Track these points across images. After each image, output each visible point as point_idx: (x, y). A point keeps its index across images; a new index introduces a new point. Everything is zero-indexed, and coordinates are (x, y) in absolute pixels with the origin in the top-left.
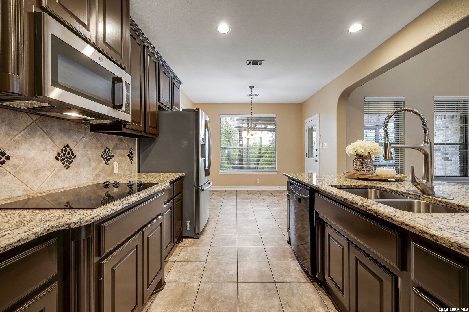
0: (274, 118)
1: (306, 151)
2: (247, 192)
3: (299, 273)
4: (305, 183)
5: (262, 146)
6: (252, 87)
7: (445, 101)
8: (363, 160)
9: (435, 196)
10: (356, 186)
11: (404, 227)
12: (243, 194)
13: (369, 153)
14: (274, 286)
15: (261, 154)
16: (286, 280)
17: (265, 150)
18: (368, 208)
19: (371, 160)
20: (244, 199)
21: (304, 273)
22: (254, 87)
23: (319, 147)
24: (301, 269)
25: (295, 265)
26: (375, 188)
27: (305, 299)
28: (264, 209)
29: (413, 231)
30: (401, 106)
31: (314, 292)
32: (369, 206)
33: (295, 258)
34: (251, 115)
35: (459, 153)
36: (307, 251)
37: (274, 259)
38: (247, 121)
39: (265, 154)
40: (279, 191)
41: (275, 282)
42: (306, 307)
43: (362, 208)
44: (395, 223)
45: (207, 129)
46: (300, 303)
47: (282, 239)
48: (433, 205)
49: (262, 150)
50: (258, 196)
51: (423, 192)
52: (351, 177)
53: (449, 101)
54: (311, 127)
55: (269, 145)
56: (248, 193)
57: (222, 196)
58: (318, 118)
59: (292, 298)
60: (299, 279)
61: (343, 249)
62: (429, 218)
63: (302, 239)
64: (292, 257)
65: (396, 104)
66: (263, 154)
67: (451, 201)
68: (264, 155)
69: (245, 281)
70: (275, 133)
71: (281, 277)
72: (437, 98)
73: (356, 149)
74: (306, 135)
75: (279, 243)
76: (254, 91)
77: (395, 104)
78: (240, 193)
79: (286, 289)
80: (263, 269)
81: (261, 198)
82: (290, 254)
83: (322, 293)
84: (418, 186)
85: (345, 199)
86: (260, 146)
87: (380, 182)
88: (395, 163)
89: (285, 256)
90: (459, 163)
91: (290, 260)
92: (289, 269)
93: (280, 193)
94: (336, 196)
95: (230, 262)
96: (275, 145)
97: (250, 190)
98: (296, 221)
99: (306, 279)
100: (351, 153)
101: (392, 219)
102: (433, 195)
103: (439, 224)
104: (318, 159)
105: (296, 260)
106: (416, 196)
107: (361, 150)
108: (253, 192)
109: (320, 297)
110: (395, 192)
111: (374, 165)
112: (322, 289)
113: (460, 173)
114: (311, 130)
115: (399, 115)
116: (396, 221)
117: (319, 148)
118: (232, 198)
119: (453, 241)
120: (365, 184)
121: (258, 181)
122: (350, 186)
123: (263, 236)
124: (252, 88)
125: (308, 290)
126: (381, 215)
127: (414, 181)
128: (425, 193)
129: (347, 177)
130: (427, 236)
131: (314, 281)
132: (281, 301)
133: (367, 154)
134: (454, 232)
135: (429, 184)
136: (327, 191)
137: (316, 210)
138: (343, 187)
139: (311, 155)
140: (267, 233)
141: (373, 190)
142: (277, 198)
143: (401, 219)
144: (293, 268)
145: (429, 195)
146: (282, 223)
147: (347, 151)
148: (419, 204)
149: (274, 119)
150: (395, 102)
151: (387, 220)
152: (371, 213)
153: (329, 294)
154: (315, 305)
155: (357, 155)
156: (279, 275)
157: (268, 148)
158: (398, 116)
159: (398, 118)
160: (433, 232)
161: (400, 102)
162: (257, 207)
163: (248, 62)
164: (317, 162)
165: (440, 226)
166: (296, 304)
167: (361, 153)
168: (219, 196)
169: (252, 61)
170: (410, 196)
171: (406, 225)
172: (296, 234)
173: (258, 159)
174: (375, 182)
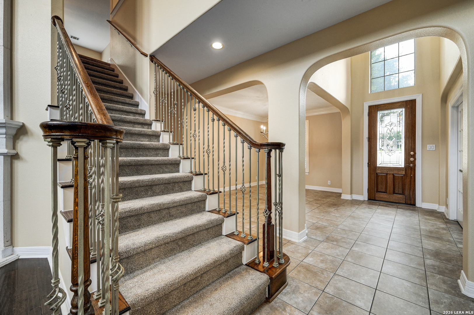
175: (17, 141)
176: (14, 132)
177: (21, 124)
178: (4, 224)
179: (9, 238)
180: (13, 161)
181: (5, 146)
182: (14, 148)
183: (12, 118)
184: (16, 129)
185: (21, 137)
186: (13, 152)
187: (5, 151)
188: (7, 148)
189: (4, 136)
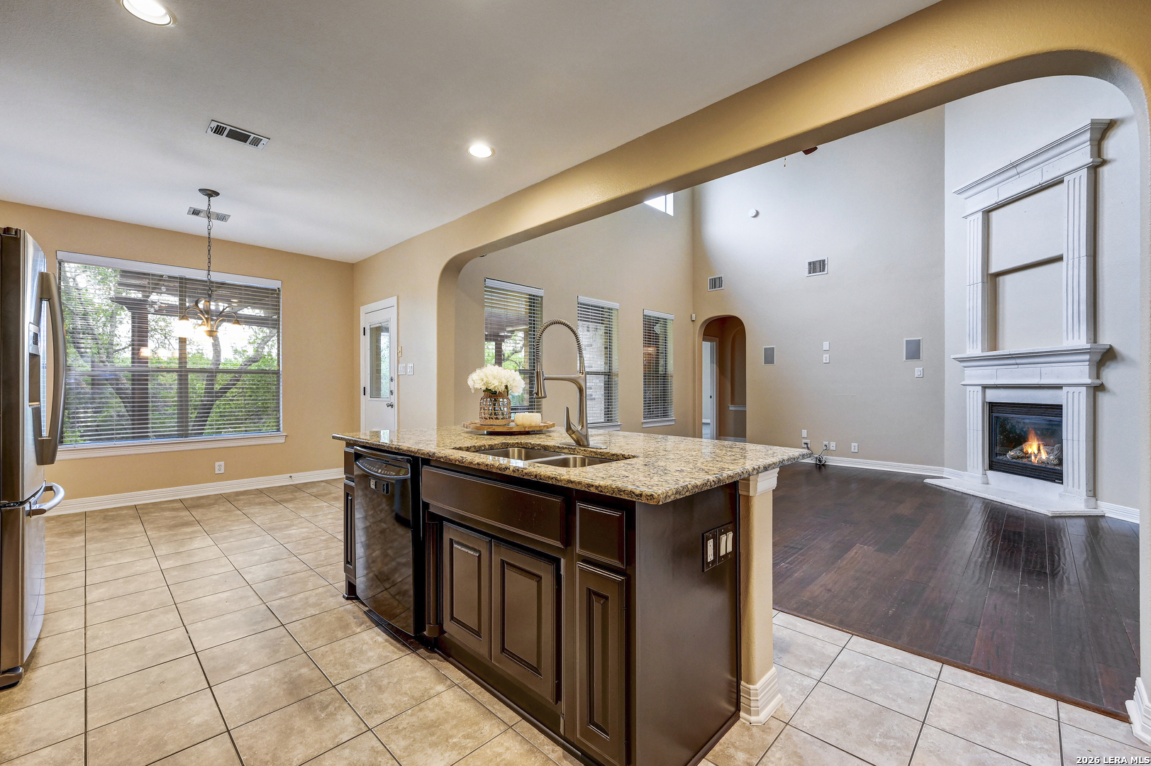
0: (276, 290)
1: (365, 379)
2: (180, 505)
3: (384, 647)
4: (399, 449)
5: (221, 367)
6: (211, 194)
7: (589, 306)
8: (495, 400)
9: (590, 446)
10: (492, 446)
11: (570, 486)
12: (167, 514)
13: (506, 387)
14: (333, 694)
15: (215, 390)
16: (359, 671)
17: (229, 377)
18: (525, 471)
19: (508, 399)
20: (175, 526)
21: (395, 642)
22: (217, 194)
23: (396, 371)
24: (387, 637)
25: (374, 635)
26: (518, 445)
27: (408, 686)
28: (257, 539)
29: (578, 487)
30: (538, 303)
31: (421, 666)
32: (526, 469)
33: (369, 623)
34: (206, 272)
35: (603, 387)
36: (397, 600)
37: (319, 643)
38: (180, 287)
39: (230, 388)
40: (291, 487)
41: (334, 686)
42: (413, 697)
43: (515, 475)
44: (560, 484)
45: (45, 304)
46: (398, 698)
47: (328, 594)
48: (589, 460)
49: (219, 376)
50: (225, 511)
51: (578, 443)
52: (477, 431)
53: (594, 307)
54: (378, 325)
55: (245, 365)
56: (187, 508)
57: (74, 533)
58: (396, 307)
59: (380, 696)
60: (386, 657)
61: (479, 557)
62: (592, 470)
63: (385, 578)
64: (363, 623)
65: (531, 299)
66: (225, 390)
67: (605, 451)
68: (226, 392)
69: (250, 720)
70: (278, 332)
71: (348, 671)
72: (583, 299)
73: (485, 380)
74: (365, 342)
75: (324, 605)
76: (217, 205)
77: (529, 299)
78: (154, 512)
79: (364, 686)
80: (295, 674)
81: (239, 512)
82: (355, 618)
83: (437, 661)
84: (573, 435)
85: (487, 465)
86: (212, 367)
87: (523, 436)
88: (530, 405)
89: (345, 627)
90: (603, 402)
91: (358, 630)
92: (362, 649)
93: (296, 492)
94: (471, 463)
95: (183, 699)
96: (279, 365)
97: (192, 499)
98: (368, 546)
99: (403, 651)
100: (478, 386)
101: (556, 479)
102: (587, 446)
103: (601, 475)
104: (394, 399)
105: (373, 625)
106: (571, 450)
107: (493, 382)
108: (203, 501)
109: (433, 669)
110: (546, 448)
111: (512, 410)
112: (437, 655)
113: (605, 417)
114: (377, 331)
115: (535, 319)
116: (561, 481)
117: (398, 375)
118: (122, 531)
119: (614, 487)
120: (504, 441)
121: (220, 467)
122: (482, 446)
123: (274, 604)
124: (212, 196)
125: (409, 667)
126: (542, 477)
127: (569, 428)
128: (580, 445)
129: (471, 432)
130: (593, 490)
131: (418, 649)
132: (357, 714)
133: (502, 388)
134: (614, 479)
135: (584, 432)
136: (451, 457)
137: (424, 500)
138: (473, 449)
139: (376, 391)
140: (283, 594)
141: (516, 449)
142: (290, 505)
143: (566, 477)
144: (370, 642)
145: (584, 446)
146: (320, 561)
147: (470, 383)
148: (575, 459)
149: (275, 293)
150: (530, 295)
151: (550, 482)
152: (528, 478)
153: (450, 656)
154: (428, 687)
155: (487, 390)
156: (339, 668)
157: (239, 372)
158: (534, 321)
159: (534, 324)
160: (597, 483)
161: (537, 296)
162: (232, 540)
163: (214, 125)
164: (392, 406)
165: (602, 476)
166: (392, 702)
167: (493, 386)
168: (60, 535)
169: (229, 128)
170: (564, 451)
171: (572, 482)
172: (367, 574)
173: (206, 405)
174: (516, 437)
175: (1102, 368)
176: (1098, 357)
177: (1108, 347)
178: (1086, 469)
179: (1091, 488)
180: (1097, 393)
181: (1088, 376)
182: (1098, 377)
183: (1095, 341)
184: (1101, 354)
185: (1108, 363)
186: (1098, 382)
187: (1089, 381)
188: (1090, 378)
189: (1087, 363)
